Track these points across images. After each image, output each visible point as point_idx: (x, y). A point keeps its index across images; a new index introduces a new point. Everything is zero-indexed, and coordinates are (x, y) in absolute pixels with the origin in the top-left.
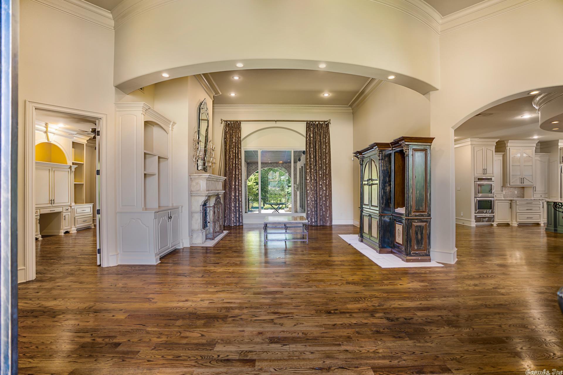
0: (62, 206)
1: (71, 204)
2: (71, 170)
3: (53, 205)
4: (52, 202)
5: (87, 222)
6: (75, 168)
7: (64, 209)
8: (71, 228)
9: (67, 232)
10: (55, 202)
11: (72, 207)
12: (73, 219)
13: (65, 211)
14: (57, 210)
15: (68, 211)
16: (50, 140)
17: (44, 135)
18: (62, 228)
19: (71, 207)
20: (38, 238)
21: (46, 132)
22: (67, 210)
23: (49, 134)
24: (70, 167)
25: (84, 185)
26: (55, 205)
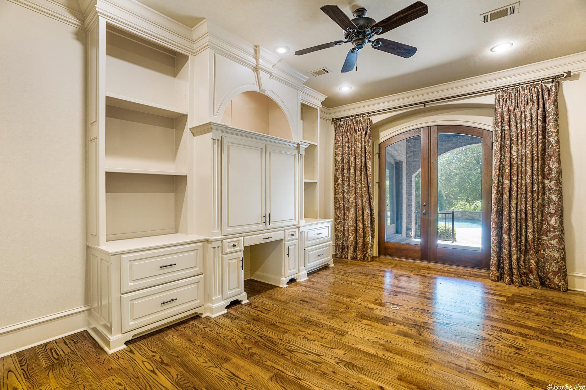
0: (284, 228)
1: (298, 222)
2: (299, 152)
3: (268, 226)
4: (267, 219)
5: (323, 256)
6: (305, 149)
7: (287, 233)
8: (299, 271)
9: (292, 281)
10: (272, 220)
11: (302, 229)
12: (302, 252)
13: (289, 238)
14: (275, 236)
15: (294, 237)
16: (263, 87)
17: (253, 74)
18: (283, 273)
19: (298, 228)
20: (242, 301)
21: (256, 69)
22: (293, 235)
23: (261, 72)
24: (298, 147)
25: (318, 184)
26: (272, 225)
